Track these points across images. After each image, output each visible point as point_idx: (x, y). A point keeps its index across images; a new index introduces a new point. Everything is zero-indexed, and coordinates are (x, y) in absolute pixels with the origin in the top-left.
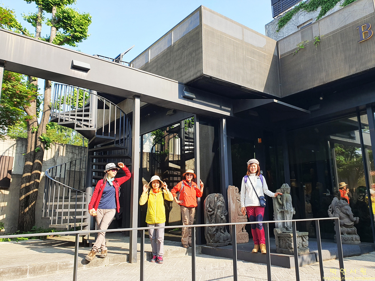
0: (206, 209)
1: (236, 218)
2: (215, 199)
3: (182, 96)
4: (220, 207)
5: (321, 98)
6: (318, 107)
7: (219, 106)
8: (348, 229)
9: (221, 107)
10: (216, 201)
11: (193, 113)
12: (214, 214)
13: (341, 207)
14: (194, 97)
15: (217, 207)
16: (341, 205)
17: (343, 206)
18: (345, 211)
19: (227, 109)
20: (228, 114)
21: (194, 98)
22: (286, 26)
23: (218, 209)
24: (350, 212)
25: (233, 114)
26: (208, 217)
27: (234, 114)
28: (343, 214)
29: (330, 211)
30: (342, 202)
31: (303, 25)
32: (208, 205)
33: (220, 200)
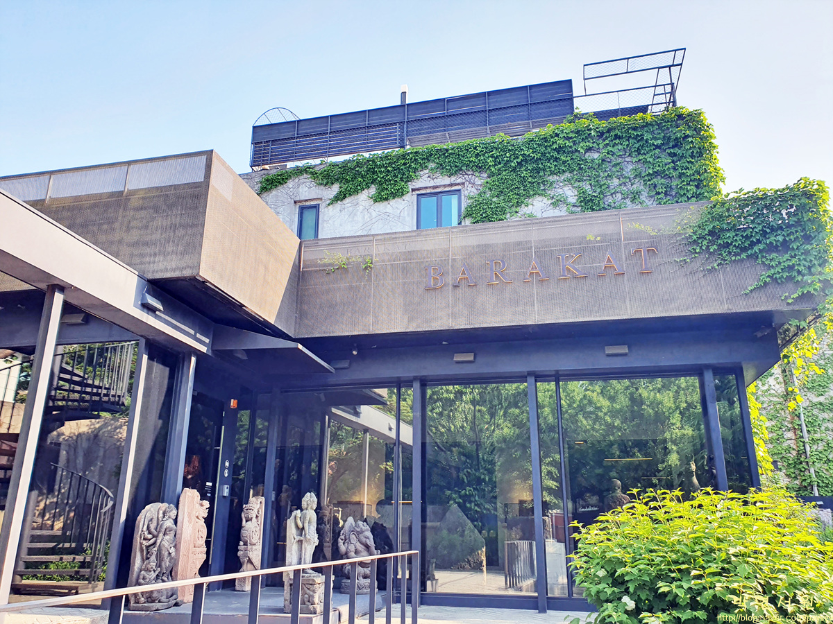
0: (141, 535)
1: (190, 552)
2: (158, 514)
3: (140, 303)
4: (170, 531)
5: (355, 353)
6: (345, 364)
7: (192, 332)
8: (365, 569)
9: (195, 334)
10: (160, 519)
11: (141, 336)
12: (155, 543)
13: (358, 533)
14: (161, 308)
15: (163, 530)
16: (358, 530)
17: (362, 532)
18: (364, 540)
19: (204, 339)
20: (204, 349)
21: (160, 310)
22: (274, 192)
23: (165, 534)
24: (371, 543)
25: (210, 351)
26: (142, 551)
27: (213, 351)
28: (360, 544)
29: (342, 540)
30: (362, 526)
31: (304, 203)
32: (145, 527)
33: (169, 517)
